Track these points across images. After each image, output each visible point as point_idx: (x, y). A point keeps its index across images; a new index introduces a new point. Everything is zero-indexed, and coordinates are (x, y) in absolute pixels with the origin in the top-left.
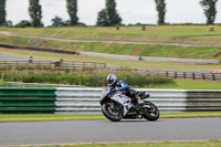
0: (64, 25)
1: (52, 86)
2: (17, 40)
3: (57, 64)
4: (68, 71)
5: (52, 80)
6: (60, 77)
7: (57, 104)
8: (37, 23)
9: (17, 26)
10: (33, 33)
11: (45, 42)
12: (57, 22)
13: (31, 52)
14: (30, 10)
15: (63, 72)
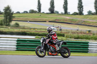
0: (93, 14)
1: (87, 41)
2: (72, 20)
3: (89, 31)
4: (94, 34)
5: (87, 38)
6: (90, 37)
7: (89, 49)
8: (81, 13)
9: (72, 15)
10: (79, 18)
11: (84, 21)
12: (90, 13)
13: (78, 26)
14: (78, 7)
15: (92, 35)
